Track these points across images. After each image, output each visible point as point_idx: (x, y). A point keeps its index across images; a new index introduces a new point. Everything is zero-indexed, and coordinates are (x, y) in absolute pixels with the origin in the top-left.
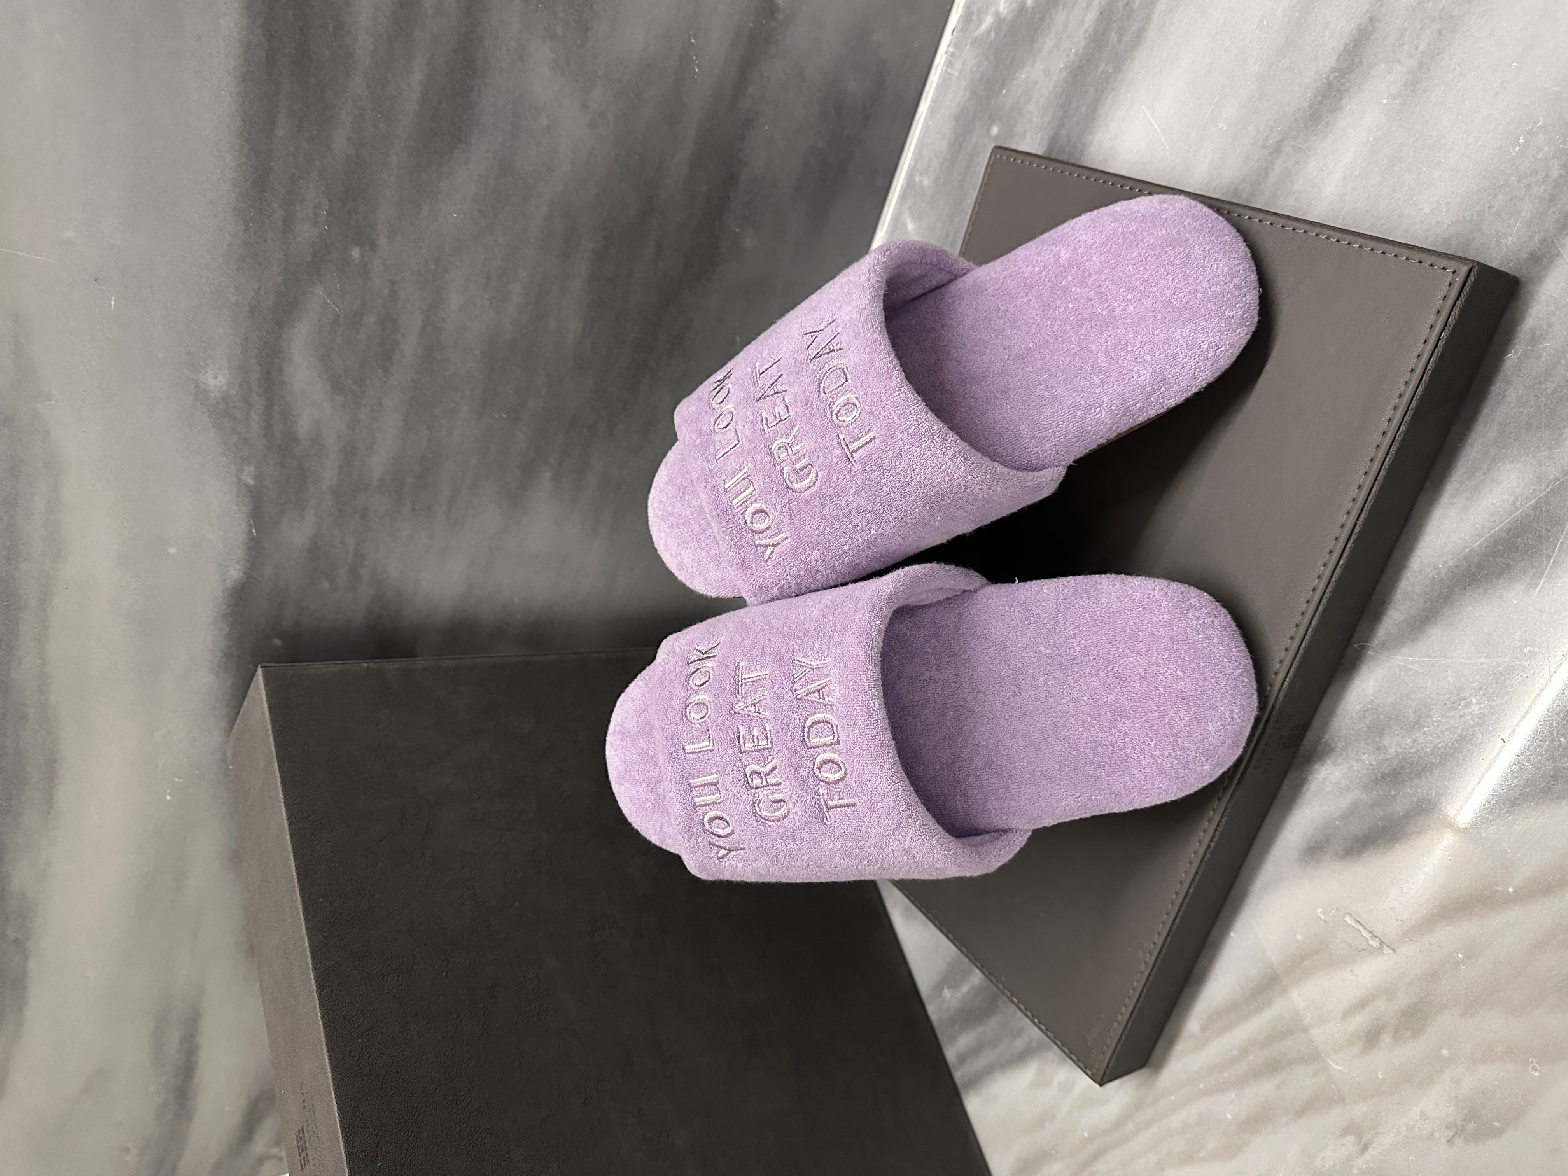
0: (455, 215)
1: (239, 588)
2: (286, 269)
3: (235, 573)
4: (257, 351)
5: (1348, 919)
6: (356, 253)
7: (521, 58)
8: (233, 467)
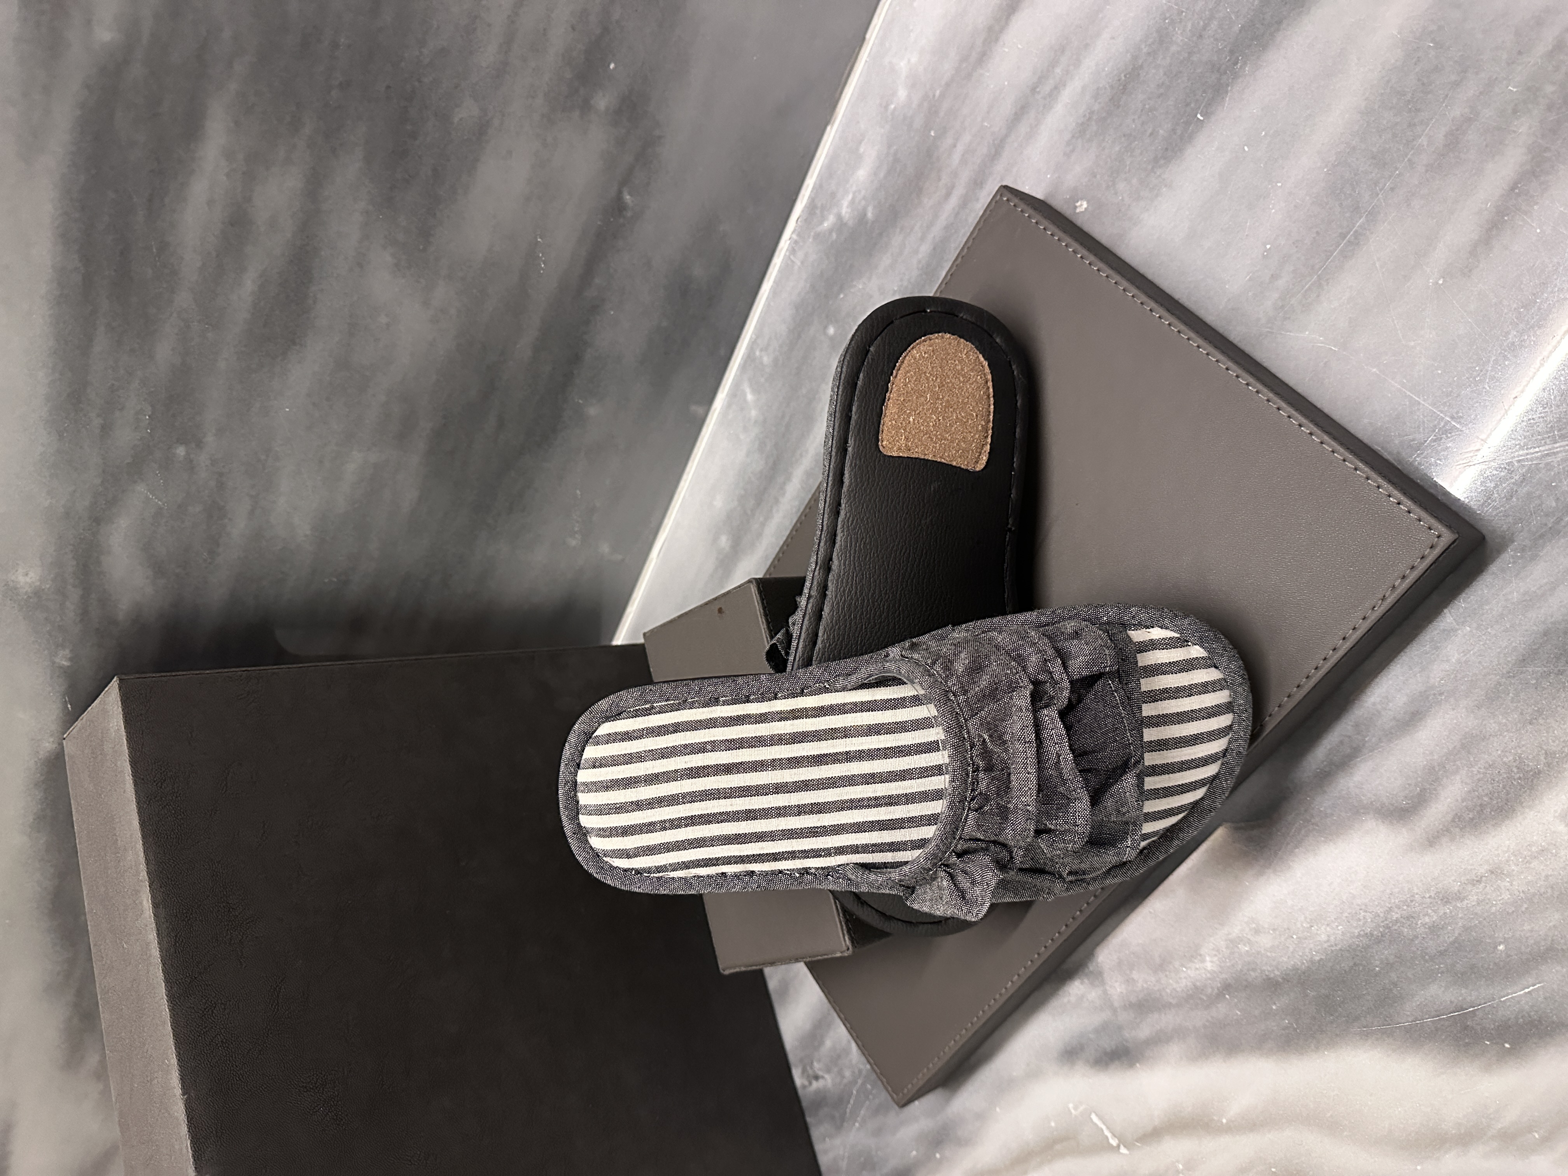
0: (288, 410)
1: (53, 757)
2: (104, 472)
3: (48, 745)
4: (71, 547)
5: (1094, 1117)
6: (181, 451)
7: (360, 265)
8: (46, 652)
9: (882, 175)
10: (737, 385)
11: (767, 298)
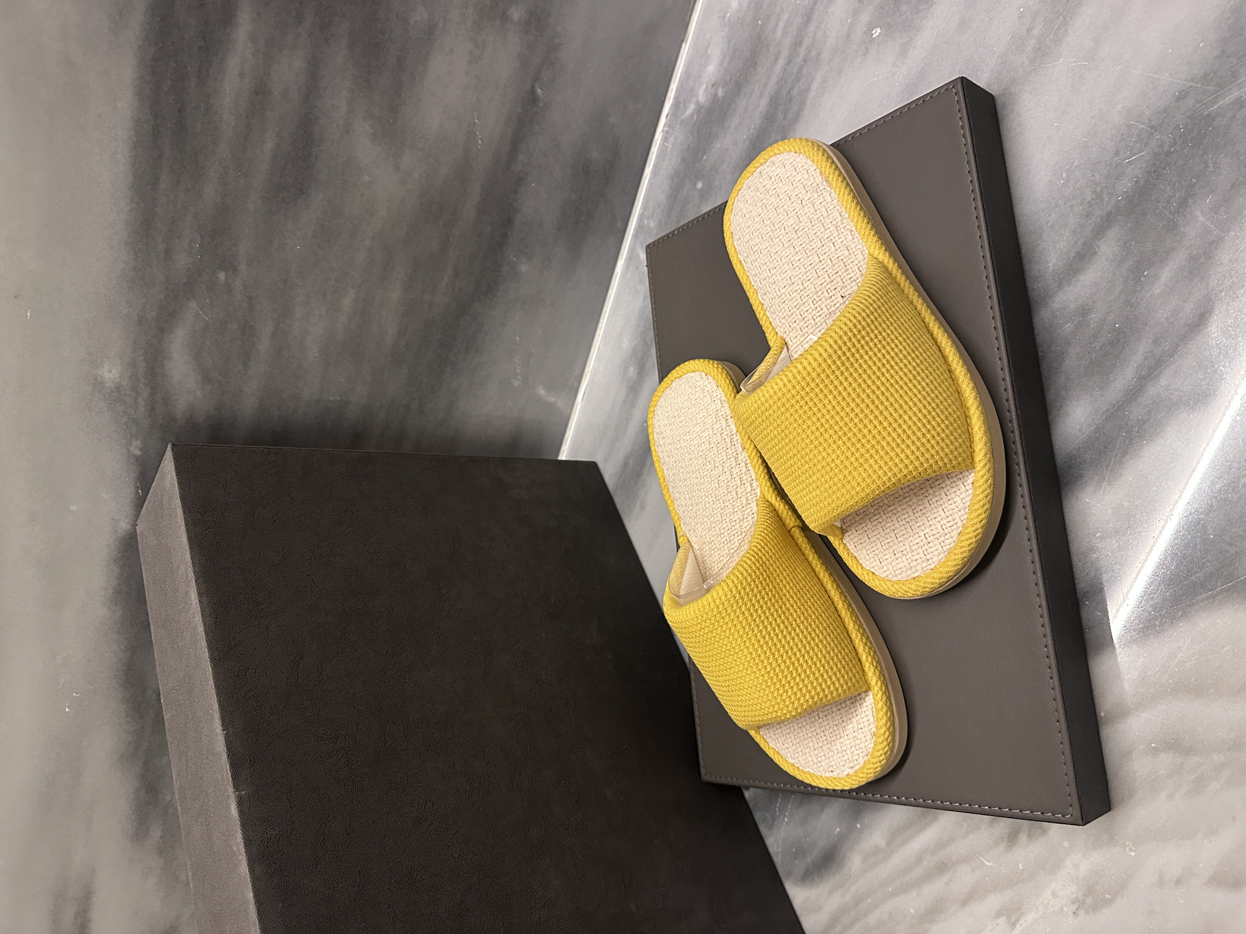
0: (299, 248)
1: (128, 537)
2: (167, 288)
3: (124, 525)
4: (143, 351)
6: (222, 276)
7: (348, 132)
8: (123, 441)
9: (726, 63)
10: (632, 250)
11: (649, 179)
